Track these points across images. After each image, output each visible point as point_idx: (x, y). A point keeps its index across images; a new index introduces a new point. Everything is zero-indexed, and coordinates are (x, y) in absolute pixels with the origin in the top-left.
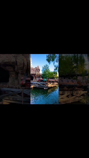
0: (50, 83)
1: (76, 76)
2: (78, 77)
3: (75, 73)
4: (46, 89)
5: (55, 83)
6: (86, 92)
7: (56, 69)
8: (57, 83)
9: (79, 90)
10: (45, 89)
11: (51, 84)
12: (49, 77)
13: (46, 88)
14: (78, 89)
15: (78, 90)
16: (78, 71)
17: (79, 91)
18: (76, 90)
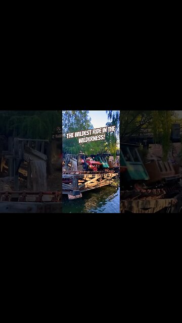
0: (90, 176)
1: (143, 143)
2: (150, 145)
3: (142, 133)
4: (78, 196)
5: (110, 174)
6: (174, 200)
7: (114, 123)
8: (114, 175)
9: (152, 195)
10: (71, 197)
11: (96, 178)
12: (88, 150)
13: (77, 193)
14: (150, 191)
15: (147, 196)
16: (150, 123)
17: (149, 198)
18: (142, 196)
